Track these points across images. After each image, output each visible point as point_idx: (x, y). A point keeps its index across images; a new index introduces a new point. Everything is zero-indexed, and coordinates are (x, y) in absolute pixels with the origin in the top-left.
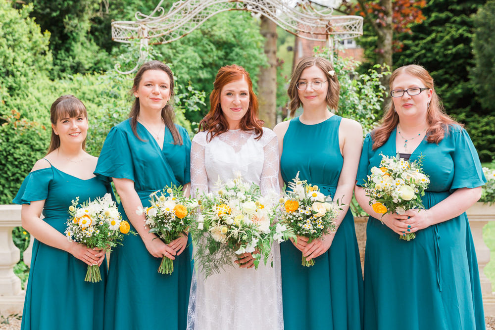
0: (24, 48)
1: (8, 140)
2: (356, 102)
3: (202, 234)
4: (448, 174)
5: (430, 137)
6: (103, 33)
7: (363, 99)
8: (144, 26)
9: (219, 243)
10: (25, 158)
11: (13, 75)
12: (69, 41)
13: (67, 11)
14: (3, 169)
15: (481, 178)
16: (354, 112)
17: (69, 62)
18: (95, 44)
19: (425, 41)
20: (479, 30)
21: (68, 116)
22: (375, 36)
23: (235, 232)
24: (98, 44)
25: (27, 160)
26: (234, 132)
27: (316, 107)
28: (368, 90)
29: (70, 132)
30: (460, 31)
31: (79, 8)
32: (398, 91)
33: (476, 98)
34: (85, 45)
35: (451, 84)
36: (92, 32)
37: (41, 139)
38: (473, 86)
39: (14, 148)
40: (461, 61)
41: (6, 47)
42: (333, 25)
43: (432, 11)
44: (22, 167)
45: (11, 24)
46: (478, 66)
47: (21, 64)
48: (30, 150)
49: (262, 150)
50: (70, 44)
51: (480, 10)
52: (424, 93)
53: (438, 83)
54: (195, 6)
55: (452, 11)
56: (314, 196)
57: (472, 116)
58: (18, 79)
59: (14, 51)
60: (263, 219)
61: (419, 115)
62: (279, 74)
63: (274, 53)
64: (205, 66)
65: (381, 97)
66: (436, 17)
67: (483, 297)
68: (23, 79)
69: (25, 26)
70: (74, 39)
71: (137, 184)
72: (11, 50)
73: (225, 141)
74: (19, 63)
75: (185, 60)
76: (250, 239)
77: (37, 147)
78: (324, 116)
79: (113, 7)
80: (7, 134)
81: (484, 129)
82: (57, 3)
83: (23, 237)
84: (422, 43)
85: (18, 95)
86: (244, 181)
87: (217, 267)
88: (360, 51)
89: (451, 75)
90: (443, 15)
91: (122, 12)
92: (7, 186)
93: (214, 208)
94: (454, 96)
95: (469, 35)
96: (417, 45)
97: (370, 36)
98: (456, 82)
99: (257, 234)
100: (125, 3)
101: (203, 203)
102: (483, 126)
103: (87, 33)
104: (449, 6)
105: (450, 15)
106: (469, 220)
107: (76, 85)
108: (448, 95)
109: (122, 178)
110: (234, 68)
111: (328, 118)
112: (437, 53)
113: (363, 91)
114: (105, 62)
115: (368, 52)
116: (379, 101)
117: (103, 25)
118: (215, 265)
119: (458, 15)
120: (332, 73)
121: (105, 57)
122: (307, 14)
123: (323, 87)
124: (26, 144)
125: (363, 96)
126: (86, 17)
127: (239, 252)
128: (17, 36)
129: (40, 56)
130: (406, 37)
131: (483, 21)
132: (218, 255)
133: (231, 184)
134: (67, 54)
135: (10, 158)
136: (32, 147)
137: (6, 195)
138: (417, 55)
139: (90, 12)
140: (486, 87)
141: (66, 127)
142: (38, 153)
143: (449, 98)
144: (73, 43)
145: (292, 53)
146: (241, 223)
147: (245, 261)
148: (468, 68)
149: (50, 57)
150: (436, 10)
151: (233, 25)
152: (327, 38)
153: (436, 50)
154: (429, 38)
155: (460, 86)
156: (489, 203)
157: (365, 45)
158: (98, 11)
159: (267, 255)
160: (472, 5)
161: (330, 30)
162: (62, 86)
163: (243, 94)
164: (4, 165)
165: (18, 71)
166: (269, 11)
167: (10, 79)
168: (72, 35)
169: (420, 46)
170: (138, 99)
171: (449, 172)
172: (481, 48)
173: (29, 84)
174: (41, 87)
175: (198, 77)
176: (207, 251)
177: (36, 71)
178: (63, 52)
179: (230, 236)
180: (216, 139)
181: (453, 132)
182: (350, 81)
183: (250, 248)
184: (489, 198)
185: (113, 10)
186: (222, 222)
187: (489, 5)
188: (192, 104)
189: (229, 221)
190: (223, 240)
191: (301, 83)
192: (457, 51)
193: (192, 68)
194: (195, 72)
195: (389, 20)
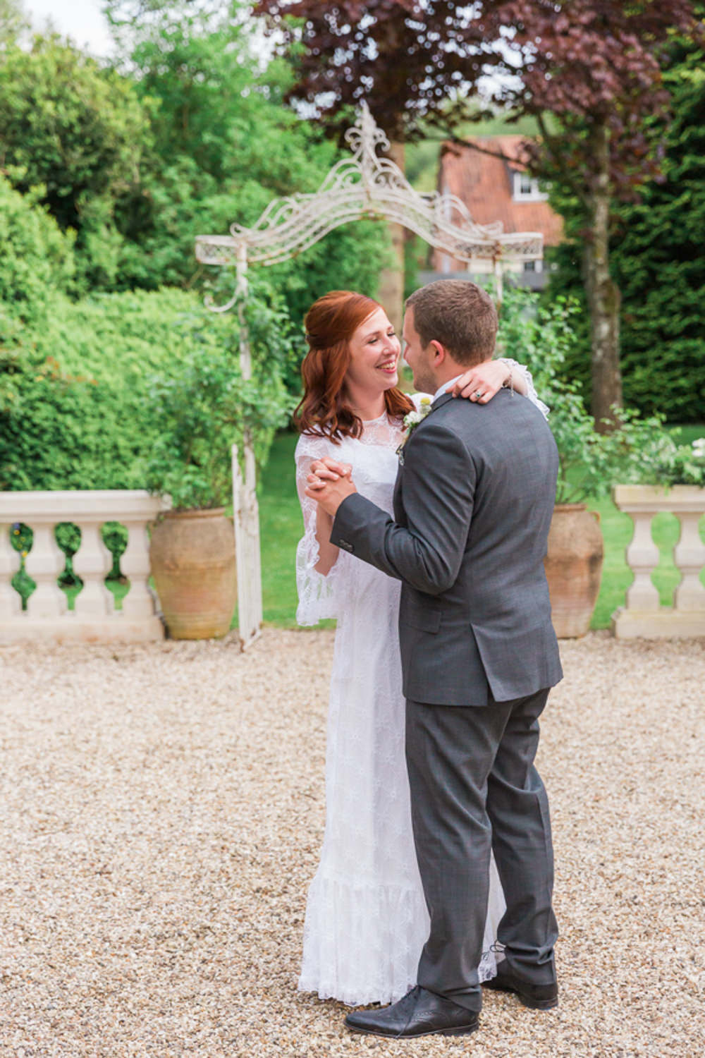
0: (38, 255)
6: (127, 213)
8: (242, 243)
10: (49, 424)
11: (28, 300)
13: (83, 187)
14: (16, 440)
17: (83, 267)
18: (117, 233)
19: (670, 207)
25: (52, 426)
31: (99, 181)
34: (102, 235)
36: (114, 213)
39: (33, 409)
41: (14, 256)
43: (685, 153)
44: (45, 437)
45: (17, 218)
47: (36, 281)
48: (56, 412)
58: (33, 305)
68: (40, 304)
69: (36, 219)
72: (20, 260)
74: (33, 280)
77: (66, 407)
79: (144, 169)
82: (67, 174)
84: (665, 210)
85: (34, 328)
91: (159, 180)
96: (657, 215)
103: (108, 216)
112: (693, 230)
114: (135, 262)
115: (571, 225)
117: (128, 201)
121: (134, 254)
124: (50, 403)
128: (26, 237)
135: (27, 424)
136: (59, 408)
137: (21, 479)
138: (655, 232)
142: (69, 416)
150: (692, 150)
153: (690, 224)
154: (679, 202)
161: (498, 253)
164: (17, 435)
165: (32, 292)
167: (22, 305)
169: (661, 216)
173: (48, 311)
174: (63, 315)
185: (144, 174)
195: (604, 179)
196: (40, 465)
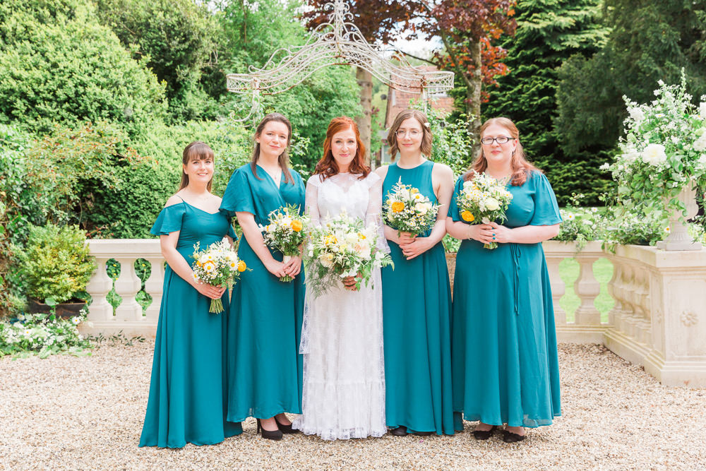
0: (143, 96)
1: (128, 180)
2: (447, 149)
3: (313, 261)
4: (528, 212)
5: (513, 181)
6: (212, 82)
7: (453, 146)
8: (256, 79)
9: (327, 269)
10: (144, 197)
11: (133, 121)
12: (181, 89)
13: (180, 61)
14: (124, 207)
15: (558, 216)
16: (444, 158)
17: (181, 109)
18: (204, 92)
19: (511, 92)
20: (563, 81)
21: (199, 158)
22: (464, 86)
23: (340, 258)
24: (207, 92)
25: (146, 198)
26: (343, 175)
27: (412, 154)
28: (458, 138)
29: (199, 172)
30: (546, 83)
31: (190, 59)
32: (489, 139)
33: (559, 146)
34: (195, 93)
35: (536, 133)
36: (202, 81)
37: (159, 180)
38: (557, 135)
39: (134, 188)
40: (546, 111)
41: (127, 95)
42: (427, 79)
43: (520, 64)
44: (142, 205)
45: (131, 74)
46: (561, 115)
47: (141, 111)
48: (149, 190)
49: (368, 191)
50: (183, 91)
51: (565, 63)
52: (511, 141)
53: (523, 131)
54: (302, 61)
55: (537, 63)
56: (417, 198)
57: (555, 162)
58: (138, 124)
59: (134, 99)
60: (364, 248)
61: (505, 161)
62: (374, 122)
63: (370, 101)
64: (305, 114)
65: (469, 144)
66: (523, 68)
67: (556, 325)
68: (142, 124)
69: (144, 75)
70: (186, 87)
71: (257, 217)
72: (131, 97)
73: (335, 183)
74: (139, 110)
75: (286, 107)
76: (352, 265)
78: (418, 161)
79: (222, 57)
80: (128, 175)
81: (566, 175)
82: (170, 54)
83: (142, 269)
85: (138, 139)
86: (349, 215)
87: (325, 289)
88: (451, 100)
89: (536, 124)
90: (530, 68)
91: (229, 63)
92: (127, 222)
93: (322, 238)
94: (538, 144)
95: (554, 87)
96: (504, 96)
97: (460, 86)
98: (541, 131)
99: (360, 261)
100: (232, 54)
101: (313, 234)
102: (564, 173)
103: (198, 82)
104: (535, 59)
105: (537, 67)
106: (545, 257)
107: (190, 131)
108: (533, 143)
109: (243, 212)
110: (343, 119)
111: (422, 163)
112: (523, 103)
113: (452, 138)
114: (214, 109)
115: (458, 101)
116: (467, 148)
117: (212, 75)
118: (323, 287)
119: (544, 69)
120: (427, 125)
121: (214, 104)
122: (403, 69)
123: (419, 136)
124: (145, 184)
125: (452, 144)
126: (197, 67)
127: (343, 276)
128: (136, 85)
129: (157, 103)
130: (494, 88)
131: (567, 73)
132: (326, 279)
133: (338, 218)
134: (180, 102)
135: (131, 197)
136: (150, 187)
137: (126, 231)
138: (504, 105)
139: (201, 63)
140: (569, 136)
141: (196, 167)
142: (156, 192)
143: (534, 146)
144: (185, 91)
145: (386, 101)
146: (345, 250)
147: (350, 284)
148: (552, 118)
149: (165, 104)
150: (522, 62)
151: (332, 76)
152: (422, 91)
153: (522, 100)
154: (516, 89)
155: (544, 135)
156: (565, 241)
157: (454, 95)
158: (208, 61)
159: (368, 279)
160: (556, 58)
161: (424, 84)
162: (177, 131)
163: (351, 141)
164: (125, 203)
165: (138, 117)
166: (369, 65)
167: (131, 125)
168: (184, 84)
169: (506, 96)
170: (259, 144)
171: (529, 211)
172: (564, 99)
173: (148, 129)
174: (158, 132)
175: (299, 124)
176: (317, 275)
177: (153, 117)
178: (175, 99)
179: (335, 262)
180: (328, 180)
181: (534, 177)
182: (441, 130)
183: (353, 273)
184: (565, 237)
185: (222, 60)
186: (329, 251)
187: (573, 58)
188: (298, 149)
189: (335, 249)
190: (329, 266)
191: (400, 132)
192: (541, 102)
193: (293, 116)
194: (297, 119)
195: (478, 72)
196: (138, 222)
